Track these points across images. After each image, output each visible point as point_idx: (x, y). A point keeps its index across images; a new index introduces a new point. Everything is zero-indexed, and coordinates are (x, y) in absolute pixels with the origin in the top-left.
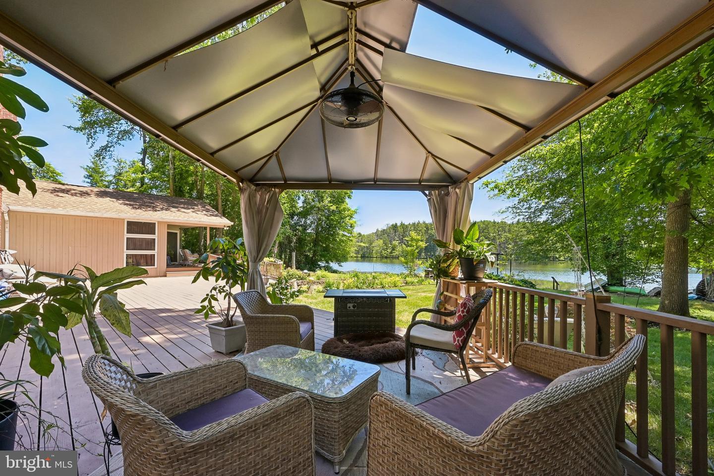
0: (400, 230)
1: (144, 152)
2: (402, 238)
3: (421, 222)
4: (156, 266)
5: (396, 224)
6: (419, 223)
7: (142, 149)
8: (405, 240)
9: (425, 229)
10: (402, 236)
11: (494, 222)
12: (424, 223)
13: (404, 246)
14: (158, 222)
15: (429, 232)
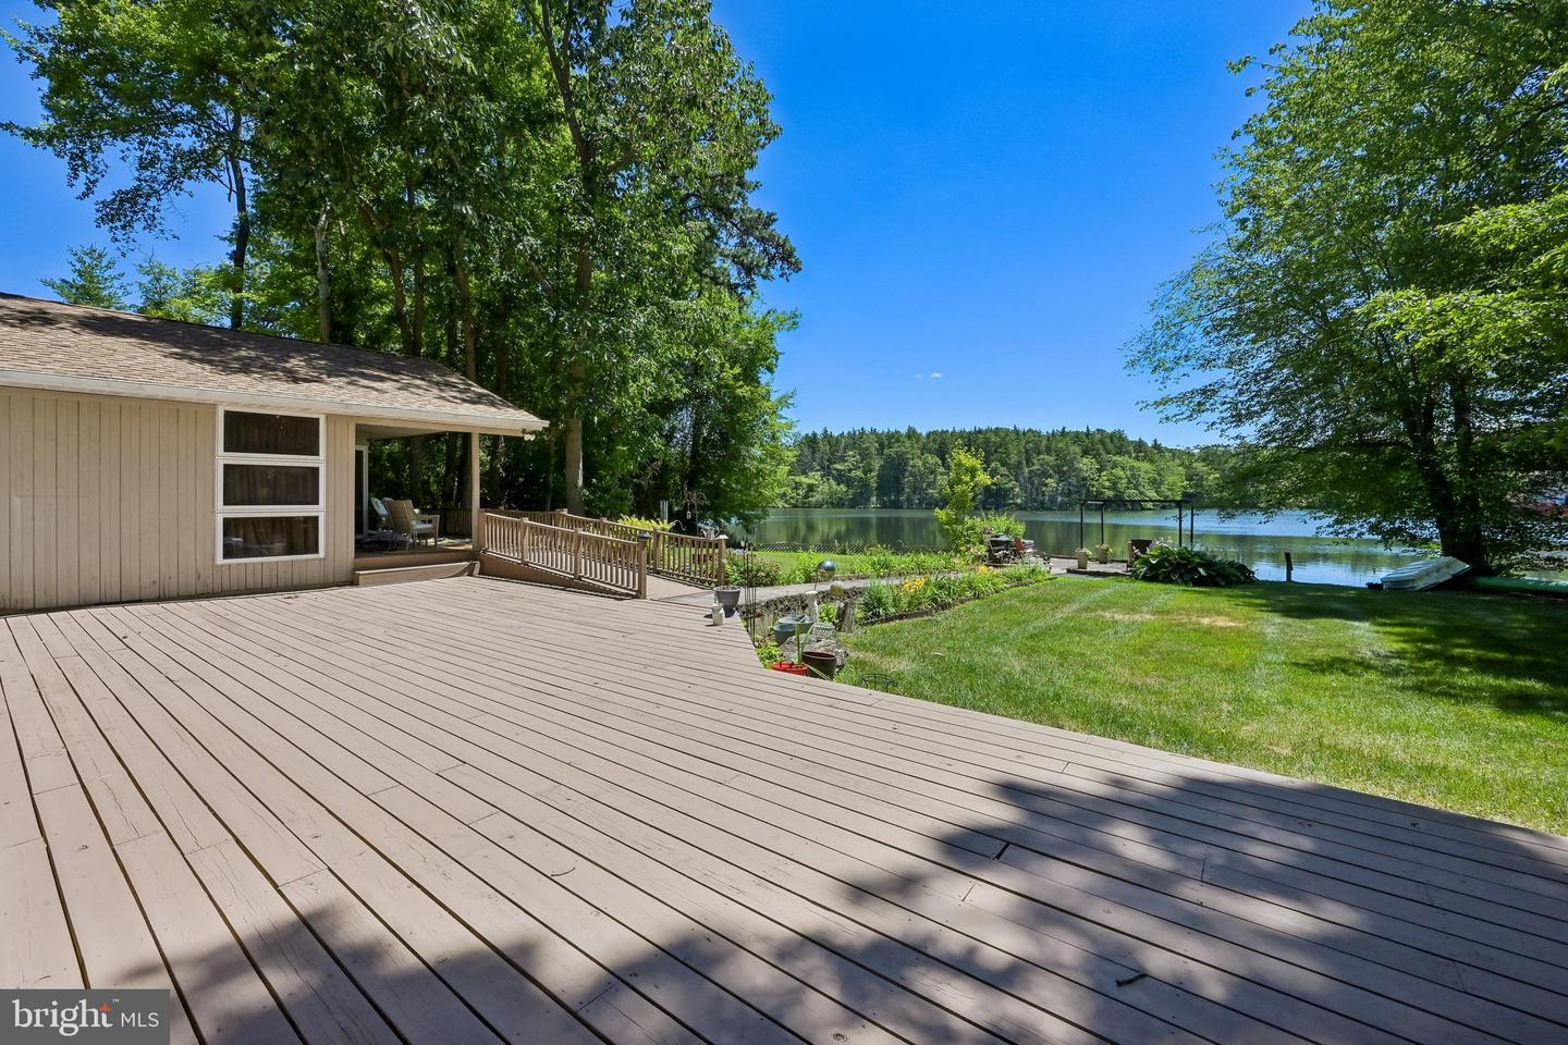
0: (824, 447)
1: (242, 235)
2: (828, 466)
3: (868, 430)
4: (321, 554)
5: (815, 435)
6: (863, 432)
7: (235, 226)
8: (836, 469)
9: (877, 445)
10: (828, 461)
11: (1016, 431)
12: (873, 432)
13: (832, 482)
14: (328, 417)
15: (886, 451)
